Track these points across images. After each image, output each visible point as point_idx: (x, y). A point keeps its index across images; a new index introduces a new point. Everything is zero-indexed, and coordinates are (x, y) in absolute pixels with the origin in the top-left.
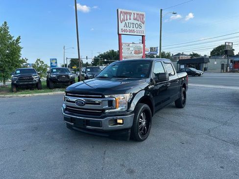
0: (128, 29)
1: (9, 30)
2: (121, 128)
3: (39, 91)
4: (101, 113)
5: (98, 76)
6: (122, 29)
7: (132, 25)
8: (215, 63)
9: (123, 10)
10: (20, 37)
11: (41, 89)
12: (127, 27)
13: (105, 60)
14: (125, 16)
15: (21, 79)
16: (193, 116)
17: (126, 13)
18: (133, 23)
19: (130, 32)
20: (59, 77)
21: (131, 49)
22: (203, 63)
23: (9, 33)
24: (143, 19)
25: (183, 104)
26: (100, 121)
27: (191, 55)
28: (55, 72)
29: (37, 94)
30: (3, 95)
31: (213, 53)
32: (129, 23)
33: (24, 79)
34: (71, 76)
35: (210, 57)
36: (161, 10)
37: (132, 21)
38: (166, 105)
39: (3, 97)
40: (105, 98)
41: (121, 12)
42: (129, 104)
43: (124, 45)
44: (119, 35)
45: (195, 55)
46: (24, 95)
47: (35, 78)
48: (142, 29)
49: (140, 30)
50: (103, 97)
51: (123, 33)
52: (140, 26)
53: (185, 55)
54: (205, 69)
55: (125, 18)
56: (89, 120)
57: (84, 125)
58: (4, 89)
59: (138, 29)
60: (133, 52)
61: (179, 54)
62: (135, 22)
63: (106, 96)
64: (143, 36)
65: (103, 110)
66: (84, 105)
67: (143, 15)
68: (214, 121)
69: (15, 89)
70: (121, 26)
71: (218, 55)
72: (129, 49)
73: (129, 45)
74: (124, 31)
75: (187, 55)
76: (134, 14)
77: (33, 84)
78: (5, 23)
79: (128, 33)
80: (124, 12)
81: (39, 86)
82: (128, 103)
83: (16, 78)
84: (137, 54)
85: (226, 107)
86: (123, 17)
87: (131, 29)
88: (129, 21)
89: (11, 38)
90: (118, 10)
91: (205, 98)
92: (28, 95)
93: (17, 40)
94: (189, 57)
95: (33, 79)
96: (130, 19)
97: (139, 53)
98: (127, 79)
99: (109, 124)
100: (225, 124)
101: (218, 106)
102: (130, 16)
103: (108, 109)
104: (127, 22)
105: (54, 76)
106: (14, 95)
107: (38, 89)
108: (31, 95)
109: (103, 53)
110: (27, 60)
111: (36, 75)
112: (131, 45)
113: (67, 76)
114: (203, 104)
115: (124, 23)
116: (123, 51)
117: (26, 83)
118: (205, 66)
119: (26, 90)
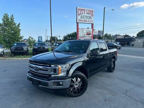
0: (83, 19)
1: (14, 20)
2: (61, 88)
3: (27, 56)
4: (49, 77)
5: (55, 50)
6: (79, 20)
7: (85, 17)
8: (140, 41)
9: (80, 8)
10: (20, 23)
11: (28, 55)
12: (82, 18)
13: (70, 38)
14: (81, 12)
15: (16, 49)
16: (118, 78)
17: (82, 10)
18: (86, 16)
19: (84, 21)
20: (39, 48)
21: (85, 32)
22: (132, 41)
23: (14, 21)
24: (92, 13)
25: (113, 70)
26: (48, 82)
27: (124, 36)
28: (37, 45)
29: (25, 58)
30: (5, 58)
31: (138, 35)
32: (83, 16)
33: (18, 49)
34: (46, 48)
35: (136, 37)
36: (104, 8)
37: (86, 15)
38: (101, 70)
39: (5, 60)
40: (51, 66)
41: (79, 9)
42: (68, 72)
43: (80, 29)
44: (77, 23)
45: (127, 36)
46: (17, 59)
47: (25, 48)
48: (92, 20)
49: (90, 20)
50: (50, 66)
51: (80, 22)
52: (90, 18)
53: (120, 36)
54: (133, 45)
55: (81, 13)
56: (41, 81)
57: (38, 84)
58: (8, 54)
59: (89, 20)
60: (86, 34)
61: (116, 35)
62: (88, 15)
63: (52, 66)
64: (92, 24)
65: (50, 75)
66: (38, 71)
67: (93, 11)
68: (132, 83)
69: (13, 55)
70: (79, 17)
71: (142, 36)
72: (83, 32)
73: (83, 29)
74: (81, 21)
75: (122, 36)
76: (87, 10)
77: (23, 52)
78: (12, 15)
79: (83, 22)
80: (81, 9)
81: (27, 53)
82: (67, 70)
83: (14, 48)
84: (88, 35)
85: (142, 73)
86: (80, 12)
87: (85, 19)
88: (84, 14)
89: (15, 24)
90: (77, 8)
91: (129, 65)
92: (20, 59)
93: (18, 26)
94: (123, 37)
95: (23, 49)
96: (84, 13)
97: (90, 34)
98: (71, 53)
99: (53, 85)
100: (139, 86)
101: (136, 72)
102: (84, 11)
103: (53, 75)
104: (82, 15)
105: (36, 48)
106: (12, 59)
107: (27, 55)
108: (21, 59)
109: (69, 34)
110: (23, 37)
111: (26, 47)
112: (84, 29)
113: (44, 48)
114: (127, 69)
115: (80, 16)
116: (79, 33)
117: (19, 51)
118: (132, 43)
119: (19, 56)
